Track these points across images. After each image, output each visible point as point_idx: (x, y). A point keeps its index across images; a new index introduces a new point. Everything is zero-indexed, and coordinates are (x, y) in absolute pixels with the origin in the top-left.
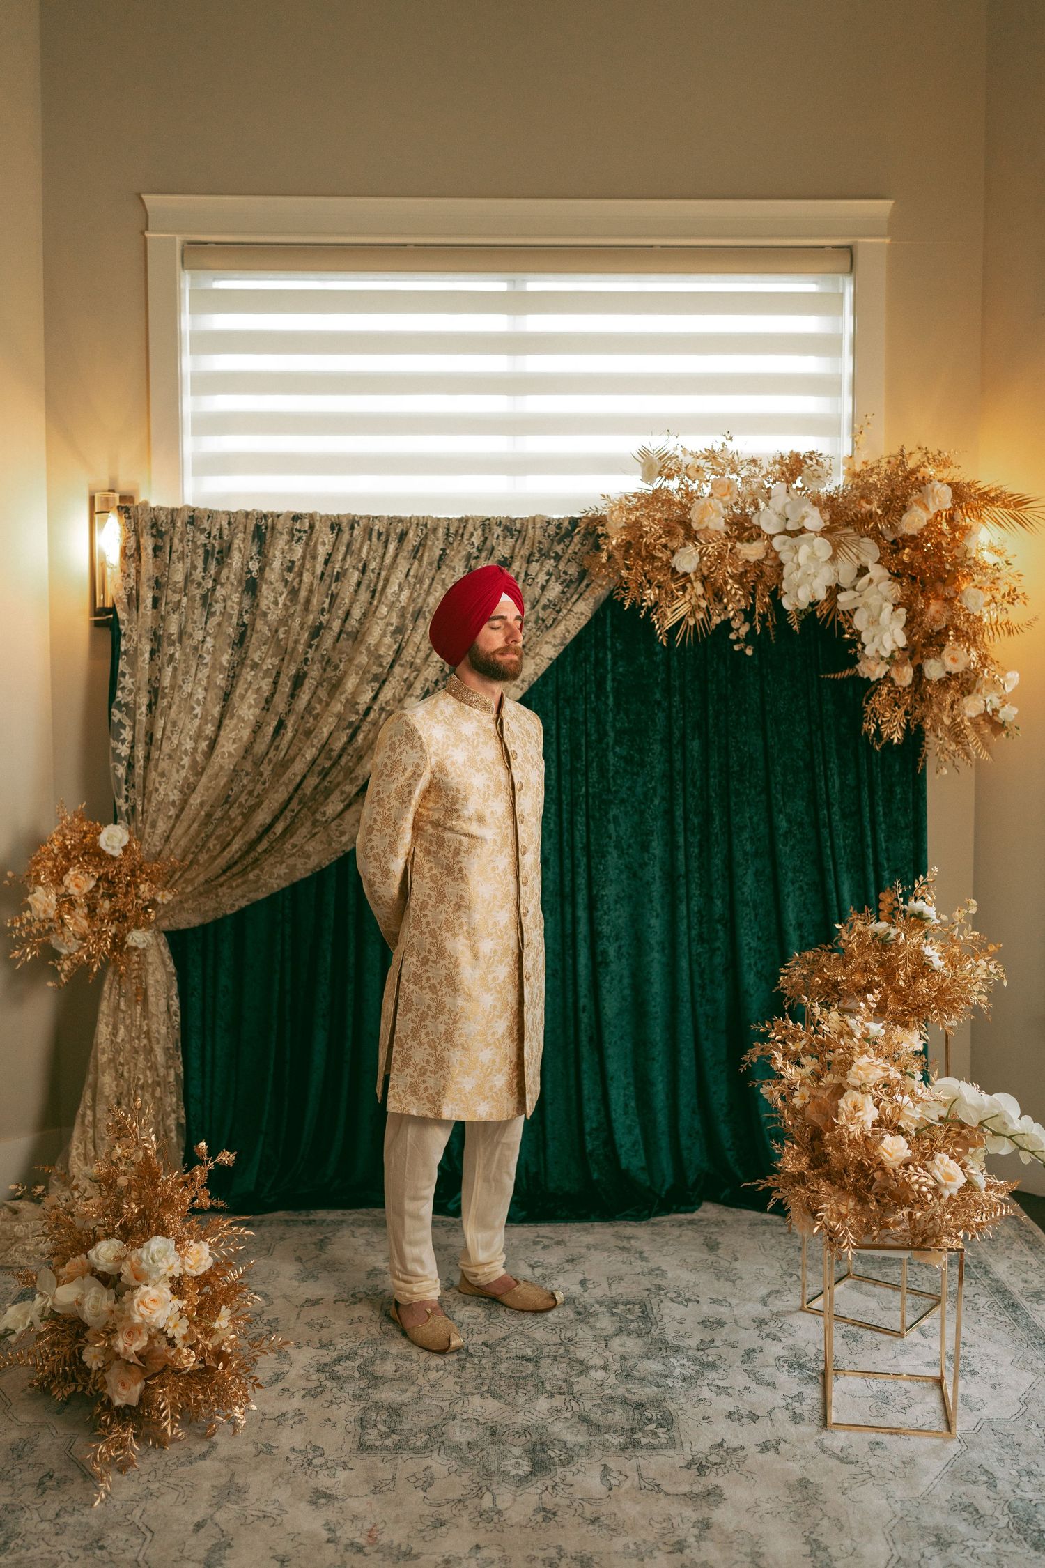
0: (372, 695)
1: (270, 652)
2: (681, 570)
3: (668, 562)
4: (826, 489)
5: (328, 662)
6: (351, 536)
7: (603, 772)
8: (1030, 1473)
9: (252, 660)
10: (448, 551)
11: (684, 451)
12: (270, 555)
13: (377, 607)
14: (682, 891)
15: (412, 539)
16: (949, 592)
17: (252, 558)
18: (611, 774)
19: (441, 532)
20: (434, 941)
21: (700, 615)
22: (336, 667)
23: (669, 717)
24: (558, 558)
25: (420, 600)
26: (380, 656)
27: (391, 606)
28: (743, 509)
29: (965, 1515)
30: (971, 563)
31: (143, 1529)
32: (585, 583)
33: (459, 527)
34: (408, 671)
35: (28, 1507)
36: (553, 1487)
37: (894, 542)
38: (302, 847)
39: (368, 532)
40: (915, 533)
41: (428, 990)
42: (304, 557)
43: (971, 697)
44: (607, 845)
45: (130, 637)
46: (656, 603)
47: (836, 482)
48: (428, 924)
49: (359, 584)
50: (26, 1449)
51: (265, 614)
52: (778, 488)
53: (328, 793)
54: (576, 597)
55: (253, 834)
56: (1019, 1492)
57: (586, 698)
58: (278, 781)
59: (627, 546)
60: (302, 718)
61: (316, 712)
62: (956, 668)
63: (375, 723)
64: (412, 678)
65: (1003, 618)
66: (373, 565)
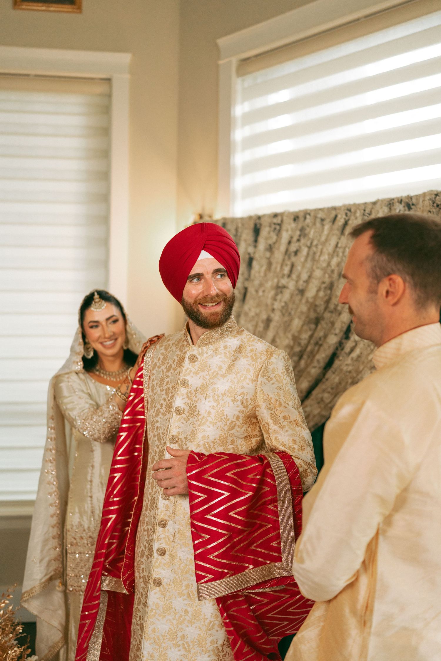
0: (310, 333)
1: (255, 305)
12: (260, 241)
15: (340, 222)
19: (360, 213)
26: (316, 306)
27: (324, 270)
49: (307, 256)
51: (253, 280)
63: (312, 352)
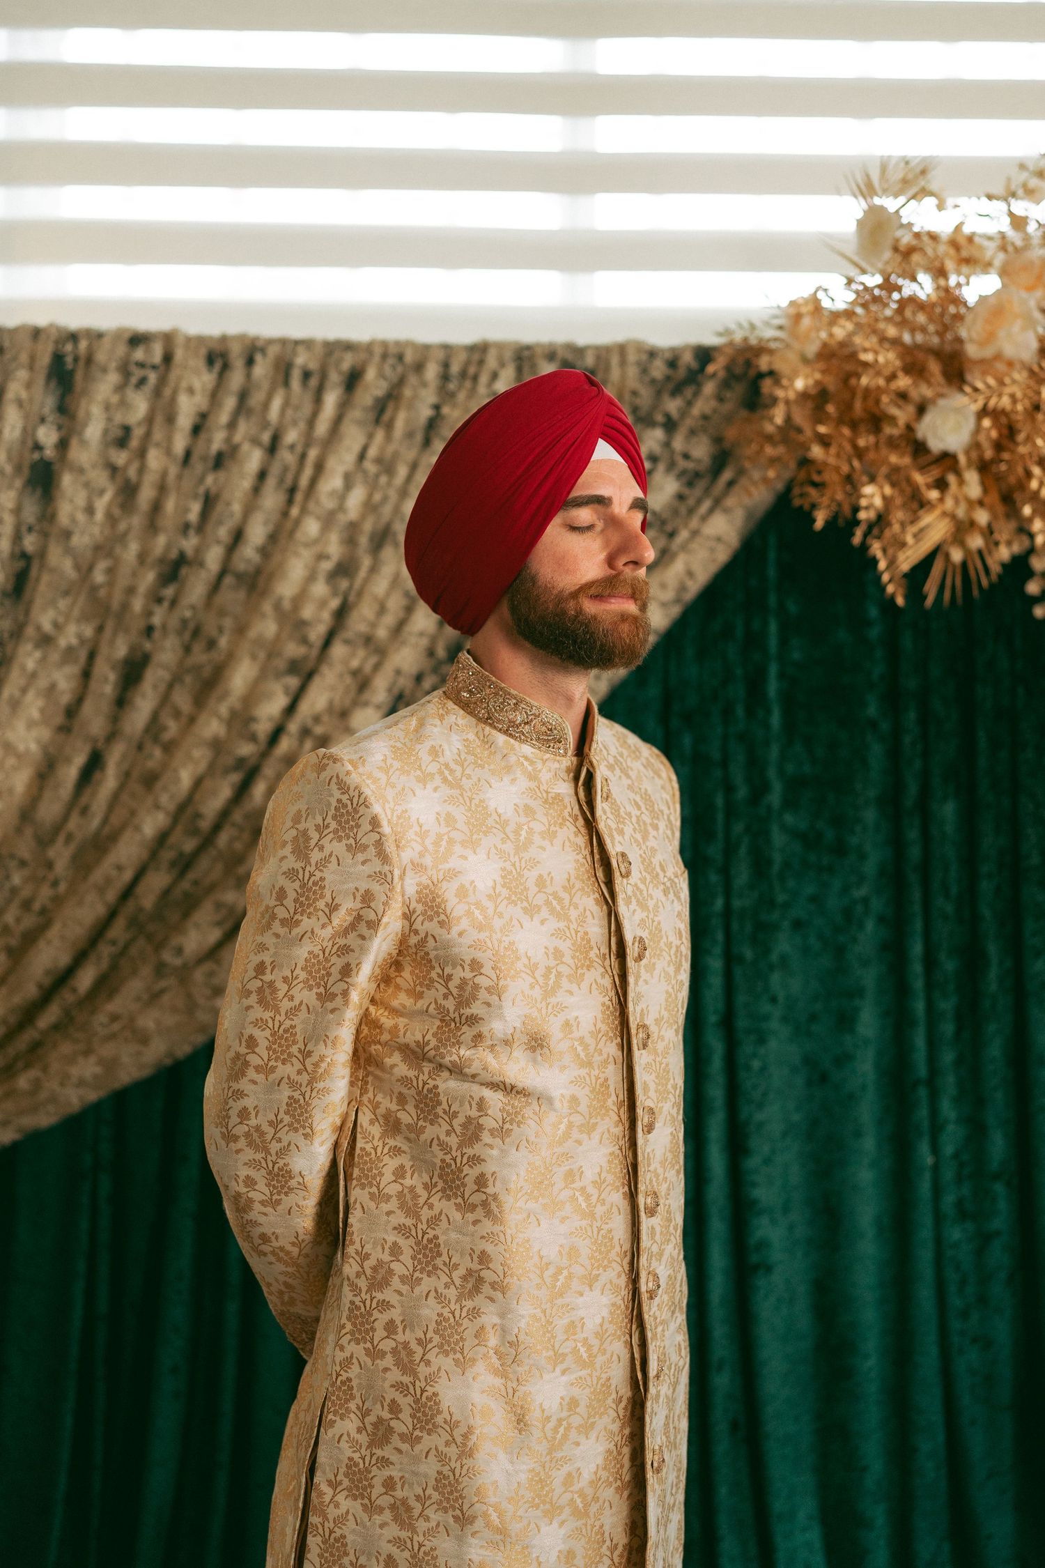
0: (286, 702)
1: (76, 612)
2: (936, 445)
3: (910, 428)
5: (196, 633)
6: (248, 376)
7: (760, 865)
9: (38, 628)
10: (446, 410)
12: (81, 414)
13: (298, 522)
14: (923, 1113)
15: (374, 384)
17: (43, 420)
18: (776, 868)
19: (432, 372)
20: (406, 1379)
21: (976, 542)
22: (212, 644)
23: (894, 754)
25: (387, 510)
26: (303, 622)
27: (328, 521)
32: (727, 475)
33: (467, 363)
34: (361, 653)
38: (132, 1019)
39: (284, 369)
41: (387, 1516)
42: (150, 420)
44: (766, 1018)
46: (884, 516)
48: (390, 1327)
49: (262, 475)
51: (67, 534)
53: (189, 905)
54: (706, 505)
55: (31, 991)
57: (727, 712)
58: (85, 878)
59: (817, 399)
60: (140, 747)
61: (167, 736)
64: (368, 668)
66: (292, 436)
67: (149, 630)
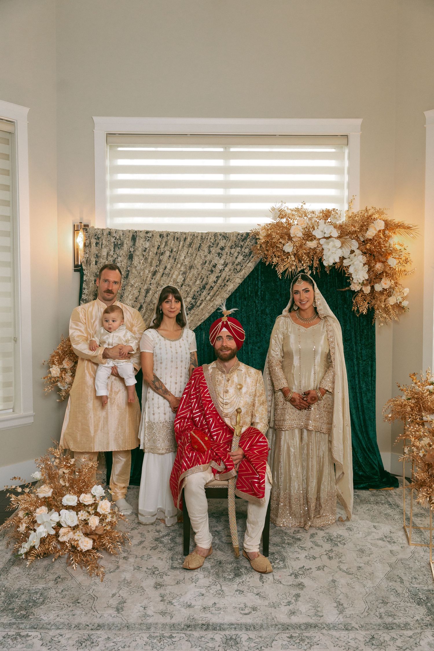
2: (286, 251)
3: (282, 248)
4: (339, 222)
5: (159, 284)
6: (167, 239)
8: (415, 578)
9: (131, 283)
10: (202, 245)
11: (288, 209)
13: (176, 264)
16: (383, 259)
17: (131, 247)
19: (199, 238)
21: (293, 268)
24: (242, 247)
27: (182, 264)
28: (309, 229)
29: (392, 593)
30: (391, 249)
31: (94, 596)
32: (252, 255)
33: (206, 236)
34: (188, 287)
35: (51, 588)
36: (242, 582)
37: (363, 242)
39: (173, 237)
40: (371, 238)
42: (150, 247)
43: (391, 297)
45: (87, 275)
46: (277, 263)
47: (343, 220)
50: (50, 568)
52: (322, 222)
54: (248, 261)
56: (412, 584)
59: (267, 243)
60: (149, 304)
62: (386, 287)
64: (189, 290)
65: (403, 269)
66: (175, 250)
67: (151, 283)
